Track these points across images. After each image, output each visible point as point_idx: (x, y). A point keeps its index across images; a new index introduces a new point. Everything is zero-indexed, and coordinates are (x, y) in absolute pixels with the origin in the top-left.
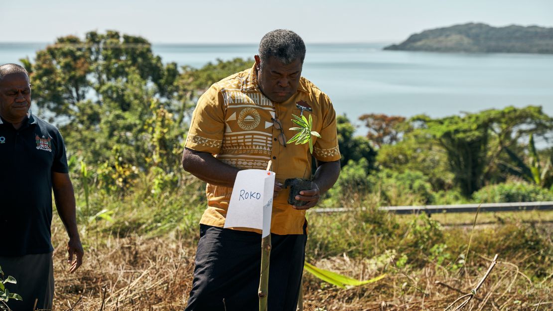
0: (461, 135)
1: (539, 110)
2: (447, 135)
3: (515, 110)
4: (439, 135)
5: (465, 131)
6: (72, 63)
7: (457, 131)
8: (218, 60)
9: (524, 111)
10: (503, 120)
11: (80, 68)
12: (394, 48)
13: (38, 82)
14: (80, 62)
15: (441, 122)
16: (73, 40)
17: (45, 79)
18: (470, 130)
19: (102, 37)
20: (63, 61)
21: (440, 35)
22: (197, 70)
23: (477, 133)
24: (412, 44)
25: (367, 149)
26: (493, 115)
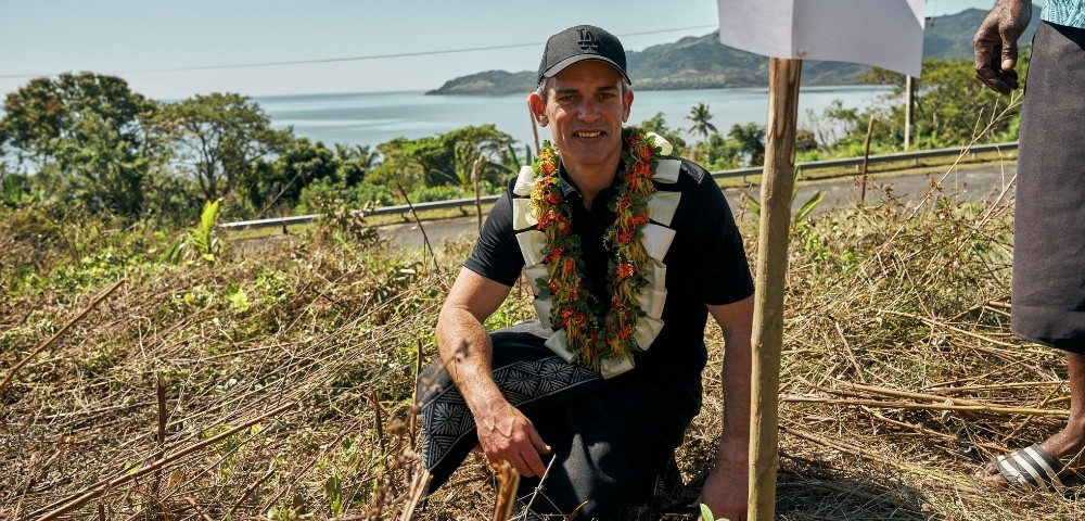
0: (428, 153)
2: (418, 152)
4: (411, 153)
5: (432, 149)
6: (43, 104)
7: (425, 149)
8: (197, 96)
9: (480, 129)
11: (51, 108)
12: (433, 93)
13: (8, 123)
14: (50, 103)
15: (414, 143)
16: (45, 83)
17: (15, 119)
18: (438, 147)
19: (77, 78)
20: (33, 101)
21: (470, 81)
22: (169, 105)
23: (443, 150)
24: (448, 89)
25: (355, 170)
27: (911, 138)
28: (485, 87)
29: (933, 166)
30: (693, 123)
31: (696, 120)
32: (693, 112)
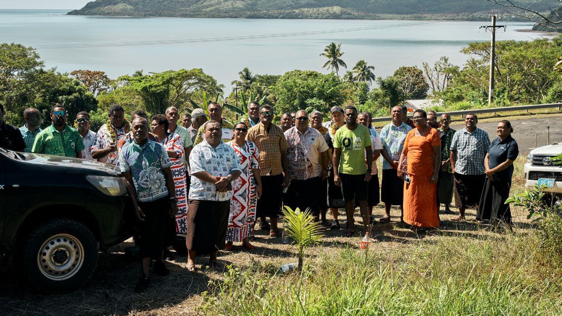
0: (153, 89)
1: (201, 71)
2: (145, 89)
3: (186, 72)
4: (139, 89)
5: (156, 86)
7: (151, 86)
10: (179, 78)
12: (75, 13)
18: (159, 85)
21: (110, 4)
23: (163, 87)
24: (89, 10)
26: (173, 75)
27: (492, 98)
28: (125, 10)
29: (504, 116)
30: (328, 59)
31: (330, 56)
32: (326, 50)
